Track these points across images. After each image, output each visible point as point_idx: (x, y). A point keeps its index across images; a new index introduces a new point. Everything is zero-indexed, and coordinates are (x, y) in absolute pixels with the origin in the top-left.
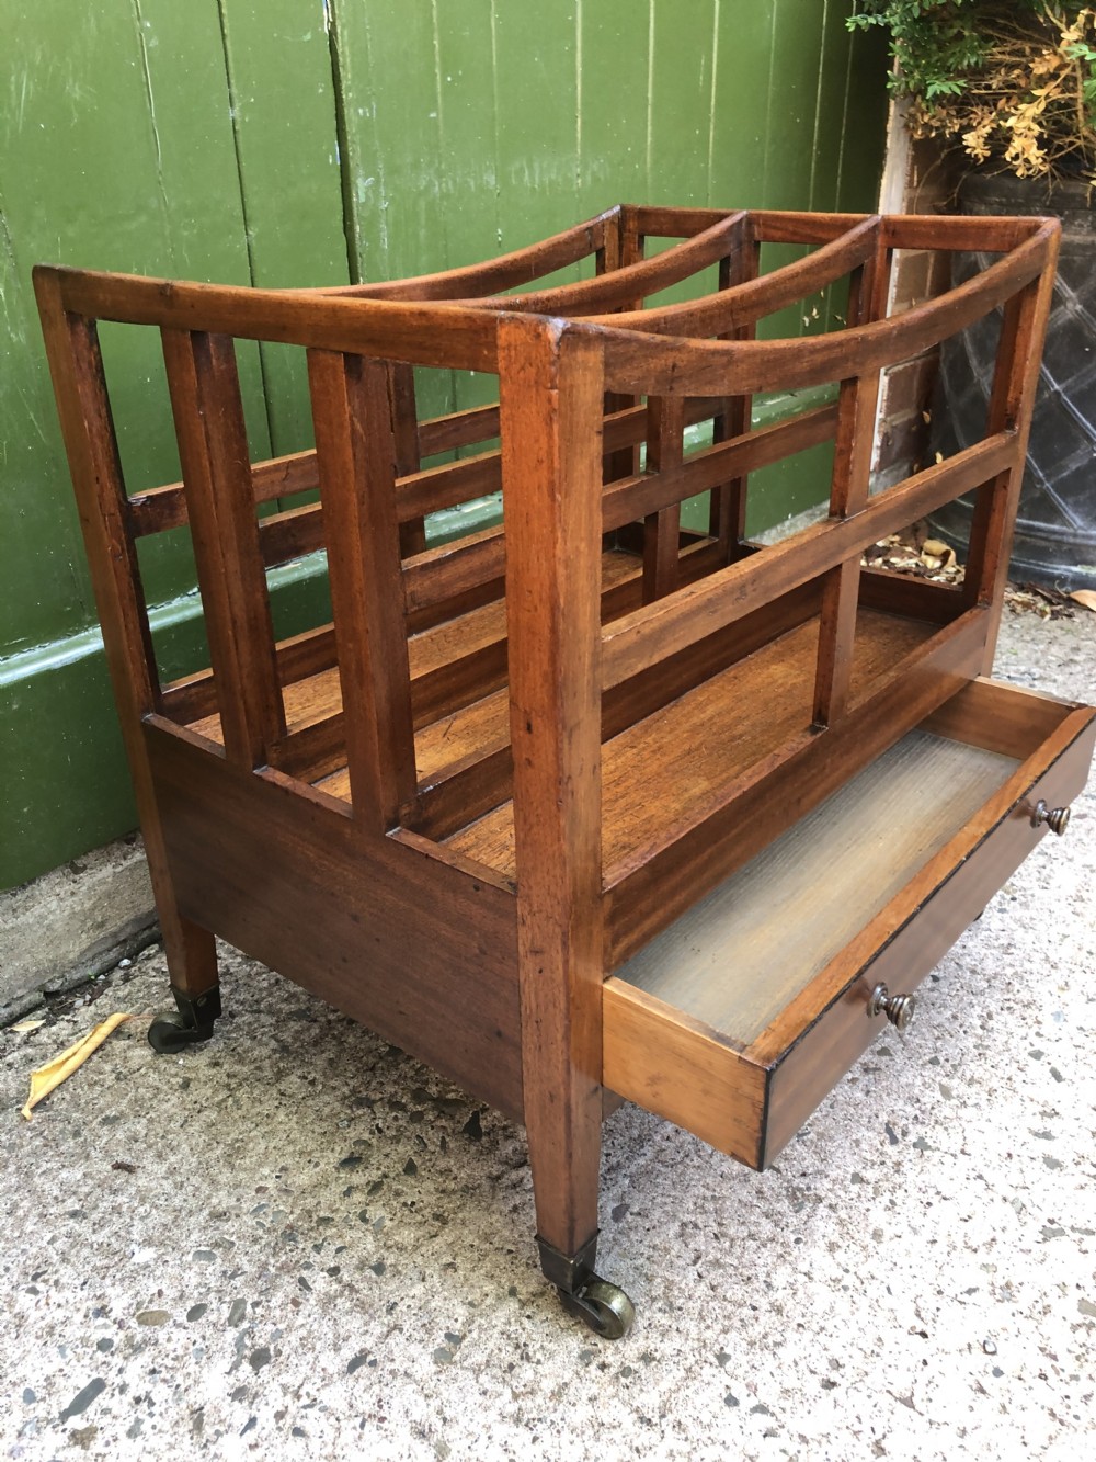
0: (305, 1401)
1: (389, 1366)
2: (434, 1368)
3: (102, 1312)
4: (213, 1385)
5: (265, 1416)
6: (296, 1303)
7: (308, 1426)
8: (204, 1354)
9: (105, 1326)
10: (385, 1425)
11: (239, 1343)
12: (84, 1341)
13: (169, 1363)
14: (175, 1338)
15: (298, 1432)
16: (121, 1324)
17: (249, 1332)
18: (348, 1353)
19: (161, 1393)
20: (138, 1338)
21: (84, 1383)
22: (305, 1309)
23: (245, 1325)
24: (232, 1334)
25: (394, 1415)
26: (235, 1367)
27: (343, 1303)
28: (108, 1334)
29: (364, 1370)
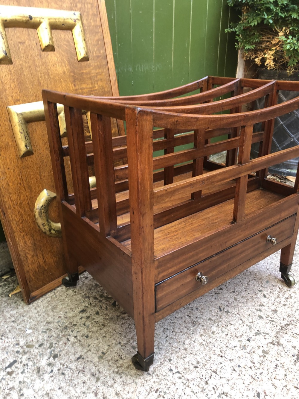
0: (65, 366)
1: (87, 359)
2: (98, 360)
3: (18, 344)
4: (43, 362)
5: (55, 370)
6: (65, 344)
7: (65, 372)
8: (42, 355)
9: (18, 348)
10: (85, 373)
11: (51, 353)
12: (13, 351)
13: (33, 357)
14: (35, 351)
15: (63, 374)
16: (22, 347)
17: (54, 350)
18: (77, 356)
19: (30, 364)
20: (26, 351)
21: (12, 361)
22: (67, 345)
23: (53, 348)
24: (49, 351)
25: (87, 370)
26: (49, 358)
27: (77, 344)
28: (19, 350)
29: (81, 360)
